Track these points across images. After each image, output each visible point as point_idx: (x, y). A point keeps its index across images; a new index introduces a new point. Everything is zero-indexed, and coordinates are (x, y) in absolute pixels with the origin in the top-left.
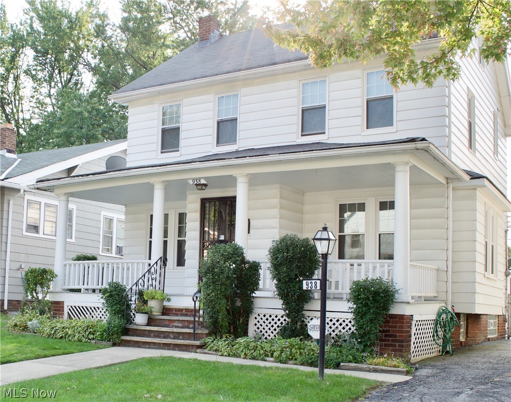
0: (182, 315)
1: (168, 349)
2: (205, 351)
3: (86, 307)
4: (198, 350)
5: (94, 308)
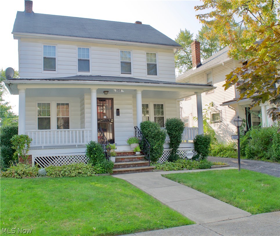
0: (121, 155)
1: (139, 172)
2: (157, 170)
3: (50, 157)
4: (154, 170)
5: (56, 157)
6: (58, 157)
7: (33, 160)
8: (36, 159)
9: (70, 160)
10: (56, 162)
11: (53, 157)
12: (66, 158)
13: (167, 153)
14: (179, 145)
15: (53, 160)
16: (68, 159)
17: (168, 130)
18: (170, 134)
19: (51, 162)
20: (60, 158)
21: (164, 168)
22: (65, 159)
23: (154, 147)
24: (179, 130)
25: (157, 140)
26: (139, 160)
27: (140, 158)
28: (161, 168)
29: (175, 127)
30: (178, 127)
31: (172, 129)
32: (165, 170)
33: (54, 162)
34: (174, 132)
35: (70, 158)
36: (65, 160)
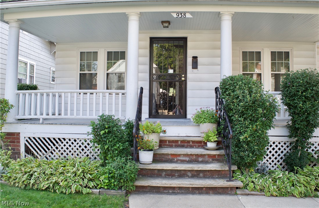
2: (247, 192)
3: (49, 139)
4: (238, 192)
5: (59, 139)
6: (63, 140)
7: (23, 142)
8: (27, 141)
9: (83, 147)
10: (60, 148)
11: (54, 139)
12: (77, 142)
13: (285, 146)
14: (311, 131)
15: (54, 145)
16: (80, 144)
17: (287, 96)
18: (291, 107)
19: (52, 148)
20: (66, 141)
21: (266, 189)
22: (75, 143)
23: (242, 137)
24: (313, 97)
25: (251, 120)
26: (213, 160)
27: (215, 156)
28: (258, 187)
29: (304, 91)
30: (312, 90)
31: (295, 95)
32: (269, 194)
33: (57, 148)
34: (301, 103)
35: (84, 142)
36: (75, 146)
